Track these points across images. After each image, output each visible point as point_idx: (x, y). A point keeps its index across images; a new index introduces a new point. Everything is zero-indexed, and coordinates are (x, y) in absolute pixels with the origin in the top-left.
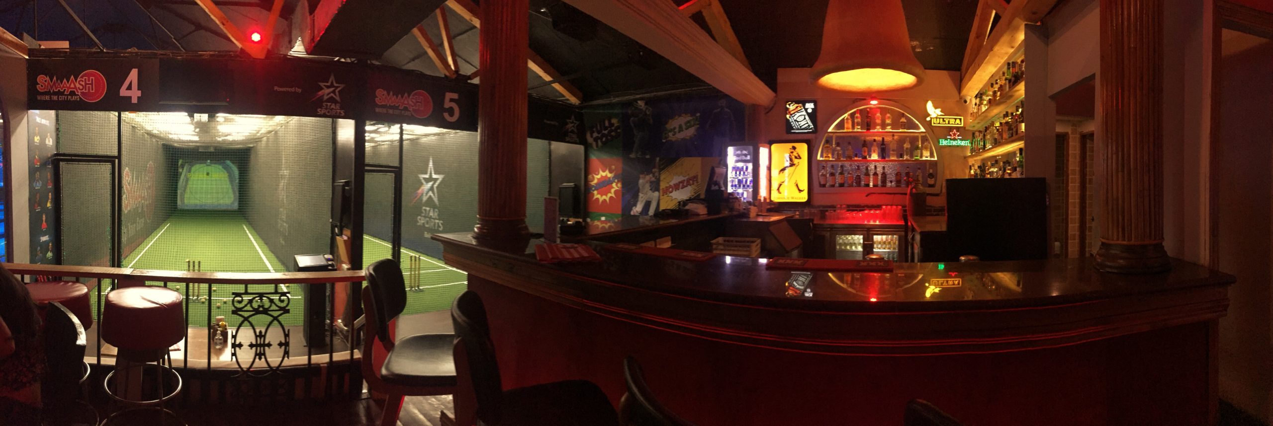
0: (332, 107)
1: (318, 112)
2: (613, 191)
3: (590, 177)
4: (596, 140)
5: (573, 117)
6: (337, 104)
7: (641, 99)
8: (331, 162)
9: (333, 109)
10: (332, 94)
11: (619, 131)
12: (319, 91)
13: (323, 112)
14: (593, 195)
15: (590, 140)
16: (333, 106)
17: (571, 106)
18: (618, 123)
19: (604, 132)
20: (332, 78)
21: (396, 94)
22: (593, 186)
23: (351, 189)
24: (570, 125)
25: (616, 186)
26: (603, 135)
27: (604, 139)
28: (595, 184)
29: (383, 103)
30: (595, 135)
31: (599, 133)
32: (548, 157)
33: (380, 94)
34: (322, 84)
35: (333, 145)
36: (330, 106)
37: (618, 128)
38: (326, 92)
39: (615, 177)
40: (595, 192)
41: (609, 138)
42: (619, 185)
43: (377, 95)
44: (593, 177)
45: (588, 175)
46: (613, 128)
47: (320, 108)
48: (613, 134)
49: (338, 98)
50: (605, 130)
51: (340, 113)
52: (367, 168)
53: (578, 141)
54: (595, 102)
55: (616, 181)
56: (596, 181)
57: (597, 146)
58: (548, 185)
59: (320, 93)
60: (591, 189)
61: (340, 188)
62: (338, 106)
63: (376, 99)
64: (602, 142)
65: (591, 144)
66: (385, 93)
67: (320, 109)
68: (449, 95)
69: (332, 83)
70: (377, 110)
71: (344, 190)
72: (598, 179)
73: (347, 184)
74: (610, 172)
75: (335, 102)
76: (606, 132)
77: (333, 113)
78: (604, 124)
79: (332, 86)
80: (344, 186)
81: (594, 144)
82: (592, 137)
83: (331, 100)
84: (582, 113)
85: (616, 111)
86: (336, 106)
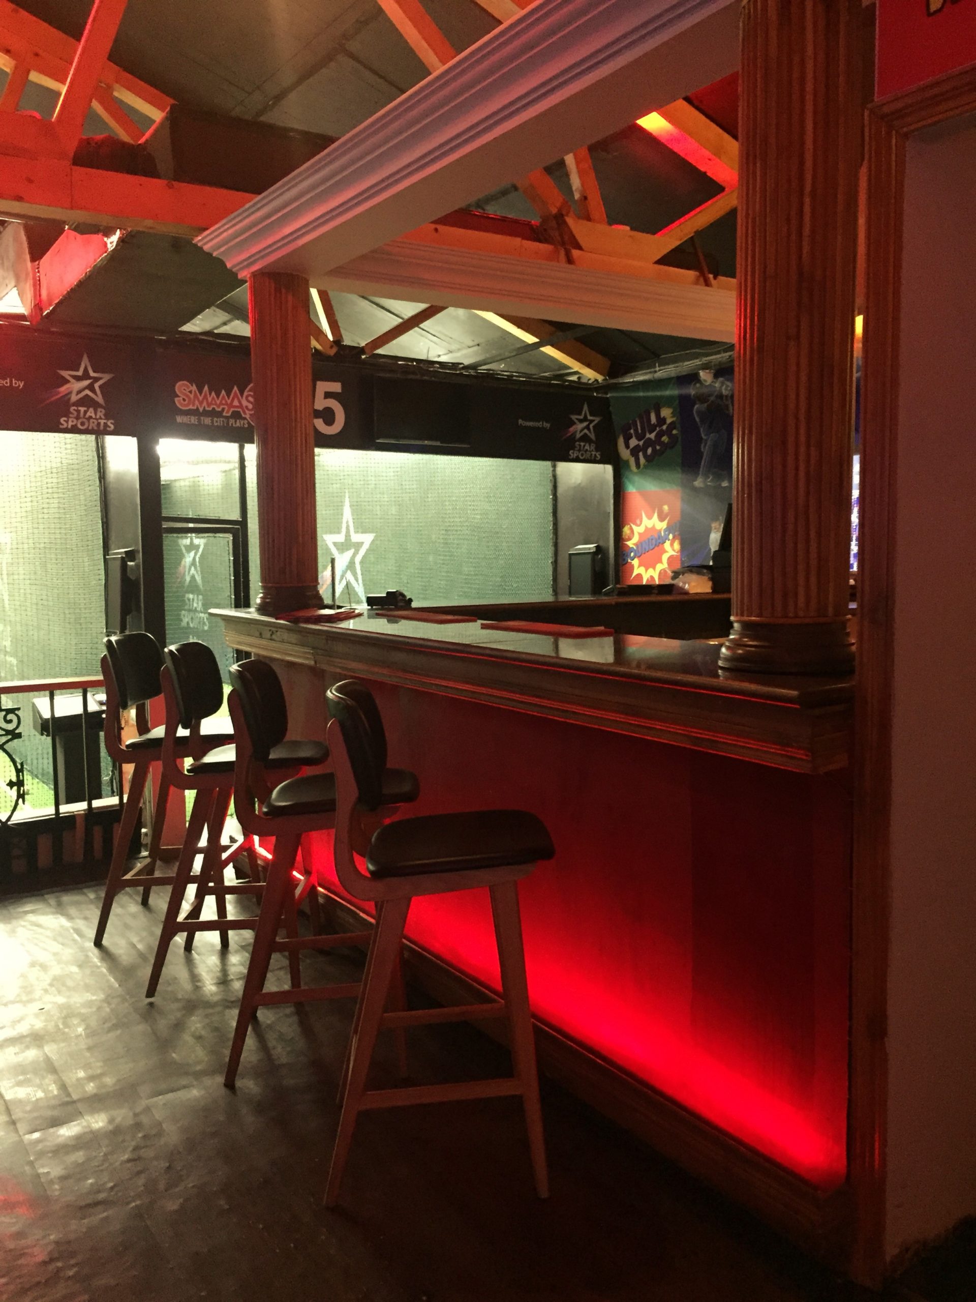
0: (88, 414)
1: (62, 425)
2: (665, 557)
3: (626, 530)
4: (635, 452)
5: (586, 408)
6: (99, 410)
7: (705, 367)
8: (99, 514)
9: (91, 417)
10: (87, 392)
11: (674, 432)
12: (62, 385)
13: (70, 424)
14: (632, 567)
15: (625, 453)
16: (91, 413)
17: (581, 387)
18: (672, 417)
19: (648, 436)
20: (85, 362)
21: (216, 389)
22: (632, 550)
23: (137, 566)
24: (580, 426)
25: (671, 549)
26: (649, 443)
27: (649, 451)
28: (636, 544)
29: (191, 407)
30: (633, 442)
31: (639, 440)
32: (550, 492)
33: (184, 390)
34: (65, 374)
35: (100, 482)
36: (85, 412)
37: (672, 426)
38: (75, 388)
39: (669, 529)
40: (635, 562)
41: (658, 447)
42: (677, 546)
43: (178, 393)
44: (632, 530)
45: (623, 527)
46: (664, 427)
47: (65, 416)
48: (665, 439)
49: (100, 399)
50: (650, 433)
51: (106, 425)
52: (165, 525)
53: (599, 457)
54: (628, 379)
55: (671, 536)
56: (635, 539)
57: (638, 465)
58: (550, 550)
59: (63, 389)
60: (628, 556)
61: (118, 563)
62: (101, 413)
63: (176, 399)
64: (645, 456)
65: (627, 463)
66: (194, 388)
67: (65, 419)
68: (323, 387)
69: (86, 370)
70: (179, 419)
71: (124, 566)
72: (640, 534)
73: (130, 555)
74: (661, 519)
75: (95, 405)
76: (652, 436)
77: (93, 425)
78: (649, 420)
79: (86, 376)
80: (123, 561)
81: (632, 461)
82: (627, 446)
83: (86, 402)
84: (607, 398)
85: (668, 393)
86: (96, 414)
